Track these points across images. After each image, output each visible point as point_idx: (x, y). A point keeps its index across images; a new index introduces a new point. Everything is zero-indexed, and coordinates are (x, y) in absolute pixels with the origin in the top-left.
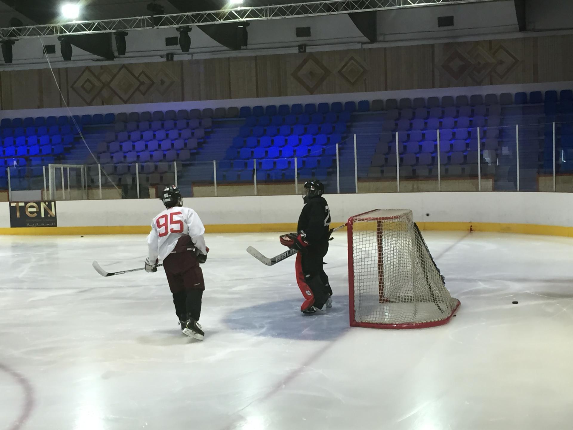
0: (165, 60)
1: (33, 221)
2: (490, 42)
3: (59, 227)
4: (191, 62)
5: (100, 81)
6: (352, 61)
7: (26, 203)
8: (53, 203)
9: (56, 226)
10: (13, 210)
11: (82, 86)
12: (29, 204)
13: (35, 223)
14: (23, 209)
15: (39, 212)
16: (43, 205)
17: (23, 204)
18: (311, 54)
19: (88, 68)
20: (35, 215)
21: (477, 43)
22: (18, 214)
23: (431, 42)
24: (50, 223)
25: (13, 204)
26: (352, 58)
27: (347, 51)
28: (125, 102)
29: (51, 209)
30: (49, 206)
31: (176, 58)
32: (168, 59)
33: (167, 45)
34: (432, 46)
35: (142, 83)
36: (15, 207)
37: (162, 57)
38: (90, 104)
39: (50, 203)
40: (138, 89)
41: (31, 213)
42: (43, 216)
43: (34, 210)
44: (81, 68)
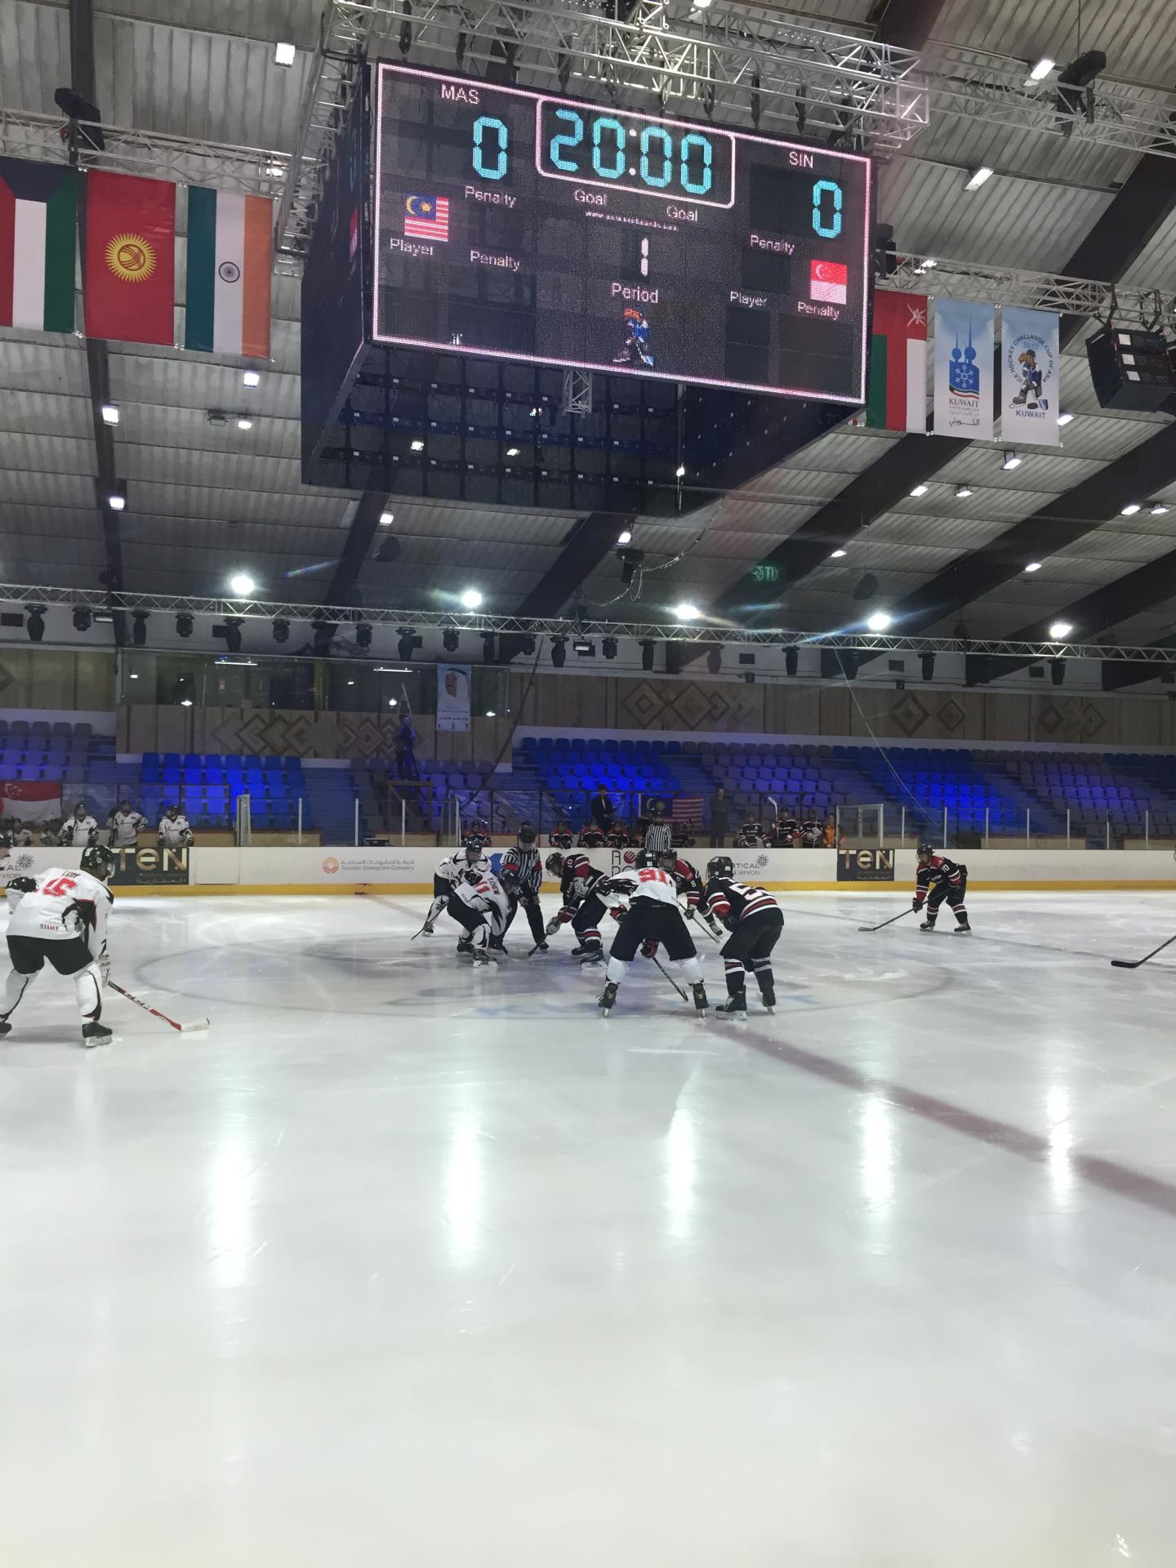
0: (743, 680)
1: (866, 872)
2: (1082, 698)
3: (898, 882)
4: (774, 686)
5: (661, 699)
6: (952, 705)
7: (858, 851)
8: (891, 852)
9: (893, 880)
10: (841, 859)
11: (637, 703)
12: (862, 853)
13: (867, 876)
14: (854, 858)
15: (873, 863)
16: (879, 854)
17: (854, 852)
18: (910, 692)
19: (645, 680)
20: (869, 865)
21: (1072, 698)
22: (848, 865)
23: (1029, 692)
24: (886, 876)
25: (842, 852)
26: (952, 701)
27: (948, 693)
28: (692, 729)
29: (888, 859)
30: (887, 856)
31: (757, 680)
32: (747, 681)
33: (741, 662)
34: (1030, 696)
35: (715, 707)
36: (844, 856)
37: (740, 676)
38: (644, 727)
39: (887, 851)
40: (709, 713)
41: (863, 863)
42: (878, 867)
43: (868, 859)
44: (638, 679)
